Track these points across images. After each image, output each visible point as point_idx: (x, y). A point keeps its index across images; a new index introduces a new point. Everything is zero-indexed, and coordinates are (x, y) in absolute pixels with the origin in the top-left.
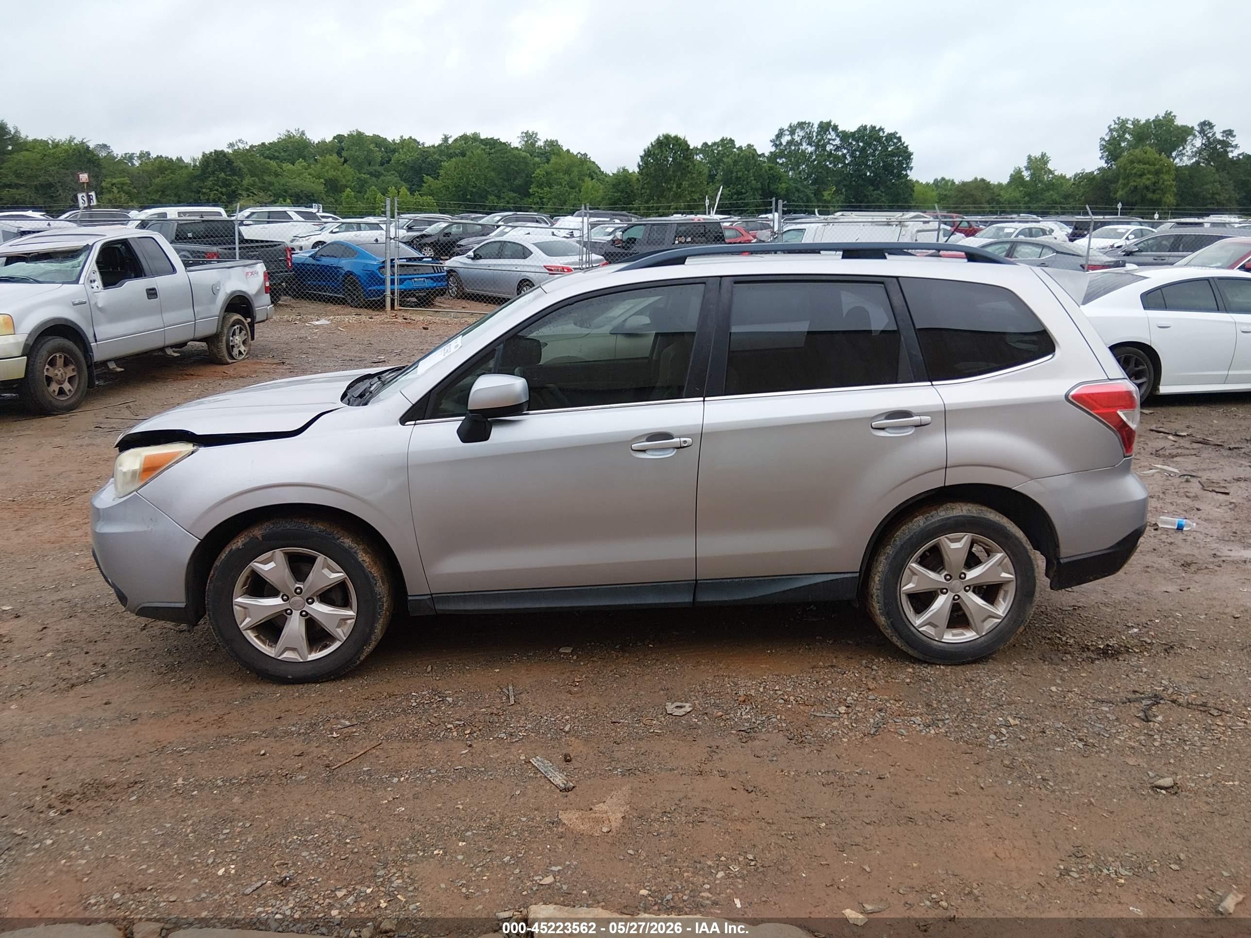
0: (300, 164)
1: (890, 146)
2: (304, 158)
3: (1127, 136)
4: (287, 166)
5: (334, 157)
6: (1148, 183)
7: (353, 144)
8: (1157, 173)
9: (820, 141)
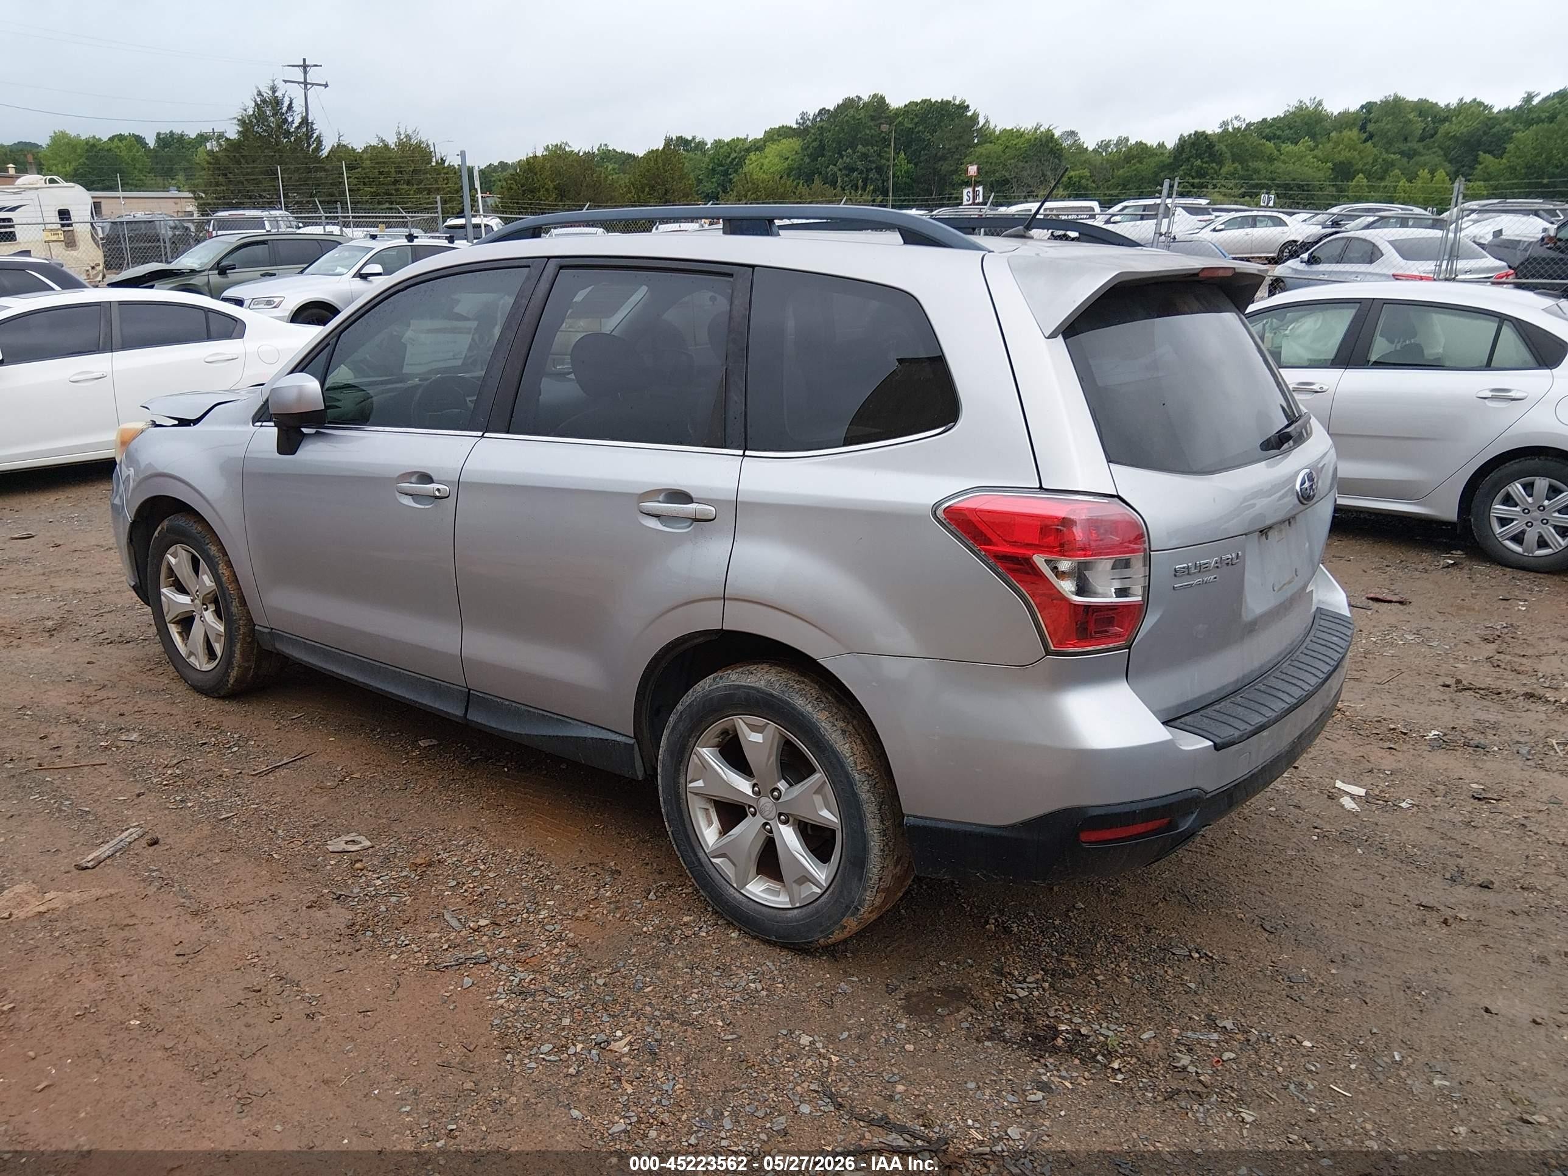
0: (1306, 142)
2: (1313, 137)
4: (1287, 147)
5: (1354, 134)
7: (1387, 114)
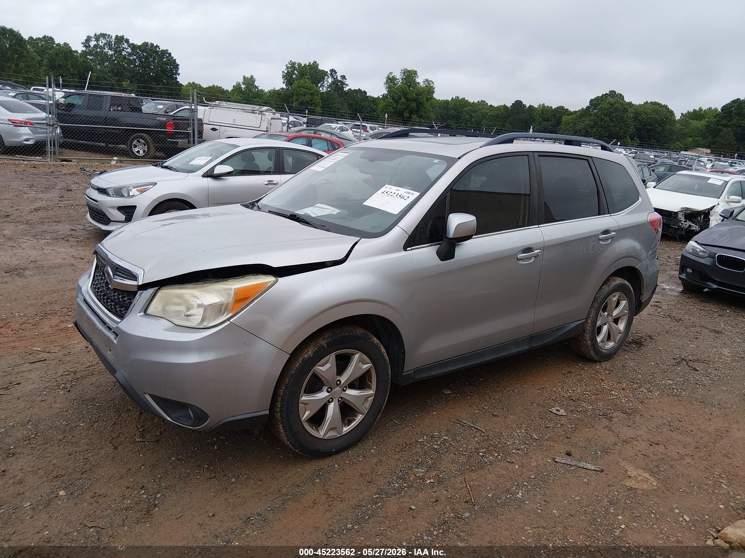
1: (164, 58)
3: (296, 72)
6: (308, 99)
8: (312, 95)
9: (117, 48)
